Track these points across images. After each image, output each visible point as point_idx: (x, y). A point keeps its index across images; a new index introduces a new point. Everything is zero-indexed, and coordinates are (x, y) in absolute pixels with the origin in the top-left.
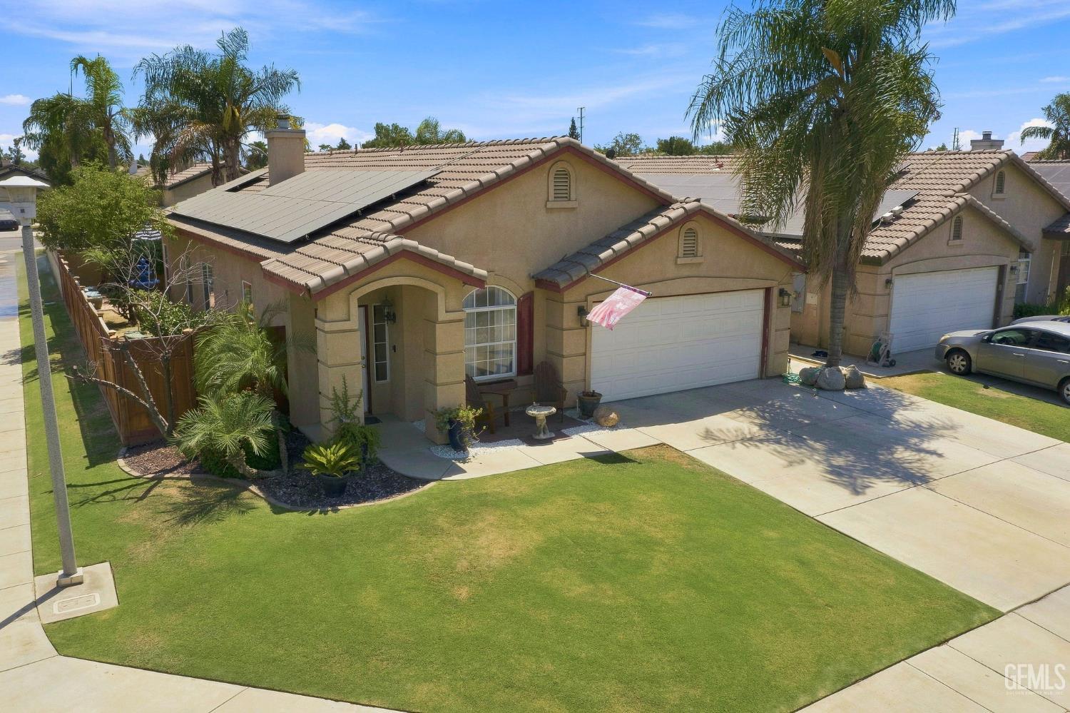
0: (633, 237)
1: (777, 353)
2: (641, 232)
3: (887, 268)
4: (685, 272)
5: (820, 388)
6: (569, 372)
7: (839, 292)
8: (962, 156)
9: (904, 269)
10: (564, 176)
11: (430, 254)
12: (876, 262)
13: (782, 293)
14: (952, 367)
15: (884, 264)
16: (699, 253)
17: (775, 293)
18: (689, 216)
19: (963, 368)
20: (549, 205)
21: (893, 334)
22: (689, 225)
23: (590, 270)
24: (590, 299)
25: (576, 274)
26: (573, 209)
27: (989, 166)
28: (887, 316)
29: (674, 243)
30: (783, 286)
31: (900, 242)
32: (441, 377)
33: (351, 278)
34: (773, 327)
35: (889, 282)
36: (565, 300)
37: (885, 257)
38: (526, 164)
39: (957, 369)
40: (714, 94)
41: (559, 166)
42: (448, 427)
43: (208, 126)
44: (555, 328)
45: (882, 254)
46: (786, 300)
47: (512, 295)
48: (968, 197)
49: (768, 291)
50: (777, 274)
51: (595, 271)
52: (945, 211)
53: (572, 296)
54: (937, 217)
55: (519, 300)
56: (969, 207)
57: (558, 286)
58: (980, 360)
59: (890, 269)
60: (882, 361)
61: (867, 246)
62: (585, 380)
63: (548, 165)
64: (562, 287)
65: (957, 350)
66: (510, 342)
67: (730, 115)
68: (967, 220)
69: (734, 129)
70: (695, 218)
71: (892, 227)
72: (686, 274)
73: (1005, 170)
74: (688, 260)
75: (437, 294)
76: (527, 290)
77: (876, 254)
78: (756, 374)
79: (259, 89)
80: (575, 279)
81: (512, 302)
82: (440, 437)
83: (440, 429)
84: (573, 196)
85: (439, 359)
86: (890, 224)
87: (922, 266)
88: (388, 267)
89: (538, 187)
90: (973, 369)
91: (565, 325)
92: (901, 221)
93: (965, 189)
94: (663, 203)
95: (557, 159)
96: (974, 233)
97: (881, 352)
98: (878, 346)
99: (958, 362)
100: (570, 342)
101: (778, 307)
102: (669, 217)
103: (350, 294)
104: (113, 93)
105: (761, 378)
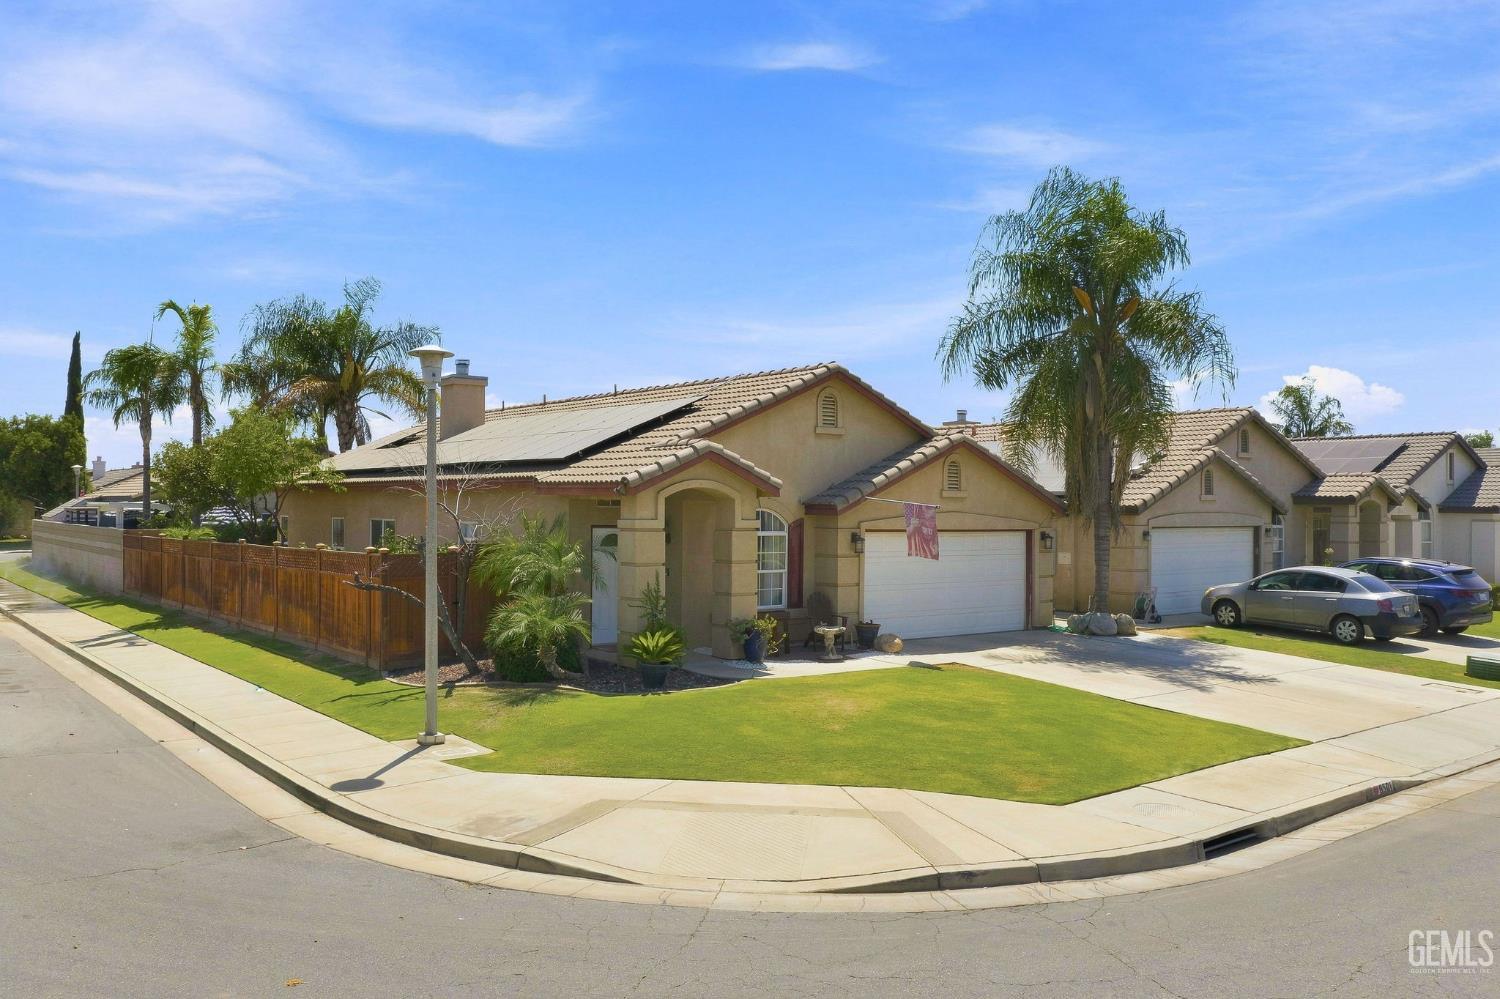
0: (903, 464)
1: (1041, 602)
2: (910, 460)
3: (1142, 519)
4: (951, 506)
5: (1094, 634)
6: (843, 602)
7: (1102, 533)
8: (1202, 415)
9: (1160, 522)
10: (832, 402)
11: (733, 458)
12: (1133, 511)
13: (1044, 536)
14: (1221, 619)
15: (1142, 512)
16: (962, 489)
17: (1037, 536)
18: (953, 446)
19: (1232, 620)
20: (819, 431)
21: (1156, 588)
22: (953, 457)
23: (865, 494)
24: (864, 526)
25: (853, 496)
26: (840, 436)
27: (1232, 422)
28: (1147, 570)
29: (937, 475)
30: (1044, 529)
31: (1155, 491)
32: (736, 588)
33: (664, 474)
34: (1037, 573)
35: (1146, 534)
36: (840, 525)
37: (1142, 505)
38: (799, 386)
39: (1226, 622)
40: (963, 335)
41: (828, 391)
42: (746, 637)
43: (325, 383)
44: (828, 556)
45: (1138, 503)
46: (1048, 543)
47: (781, 519)
48: (1216, 449)
49: (1029, 534)
50: (1036, 517)
51: (871, 495)
52: (1196, 463)
53: (846, 521)
54: (1189, 468)
55: (789, 526)
56: (1217, 459)
57: (836, 509)
58: (1249, 612)
59: (1146, 519)
60: (1148, 615)
61: (1124, 497)
62: (858, 613)
63: (817, 390)
64: (839, 508)
65: (1224, 601)
66: (781, 571)
67: (980, 356)
68: (1218, 476)
69: (985, 370)
70: (957, 451)
71: (1143, 480)
72: (950, 508)
73: (1248, 428)
74: (953, 494)
75: (734, 500)
76: (798, 518)
77: (1131, 503)
78: (1021, 626)
79: (389, 343)
80: (851, 502)
81: (781, 528)
82: (733, 651)
83: (735, 640)
84: (840, 423)
85: (735, 568)
86: (1140, 477)
87: (1177, 520)
88: (691, 469)
89: (807, 412)
90: (1243, 619)
91: (839, 552)
92: (1152, 474)
93: (1210, 443)
94: (923, 435)
95: (825, 385)
96: (1224, 488)
97: (1145, 608)
98: (1142, 601)
99: (1227, 615)
100: (844, 569)
101: (1041, 552)
102: (936, 447)
103: (658, 492)
104: (207, 344)
105: (1026, 629)
